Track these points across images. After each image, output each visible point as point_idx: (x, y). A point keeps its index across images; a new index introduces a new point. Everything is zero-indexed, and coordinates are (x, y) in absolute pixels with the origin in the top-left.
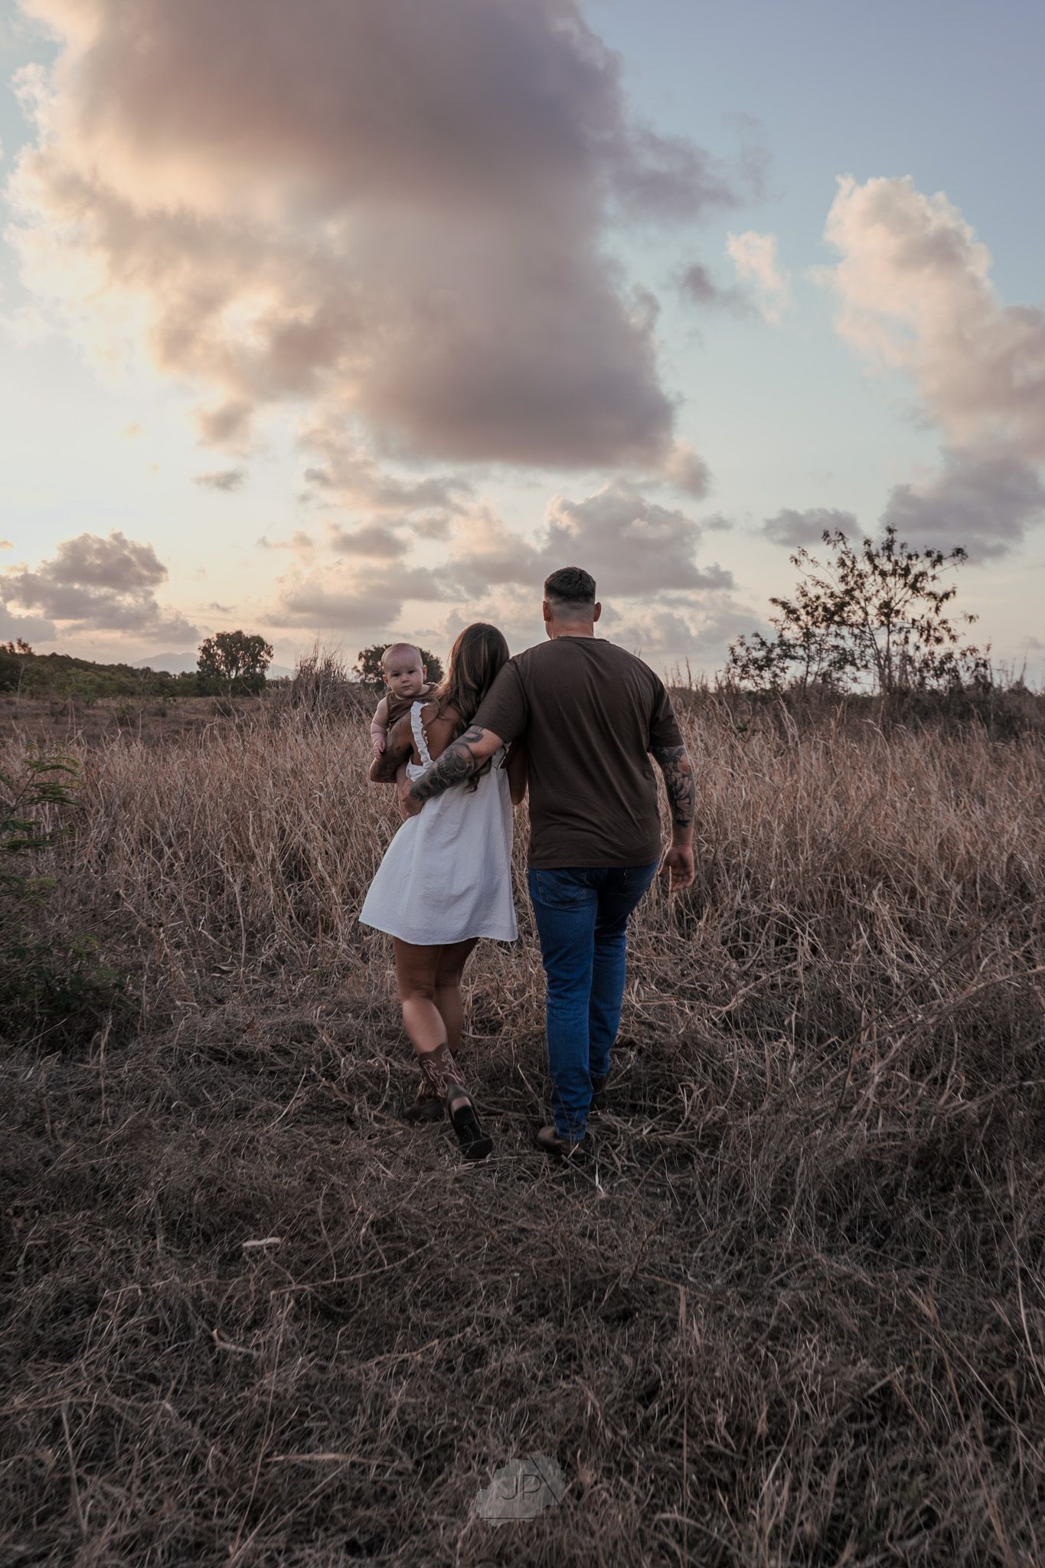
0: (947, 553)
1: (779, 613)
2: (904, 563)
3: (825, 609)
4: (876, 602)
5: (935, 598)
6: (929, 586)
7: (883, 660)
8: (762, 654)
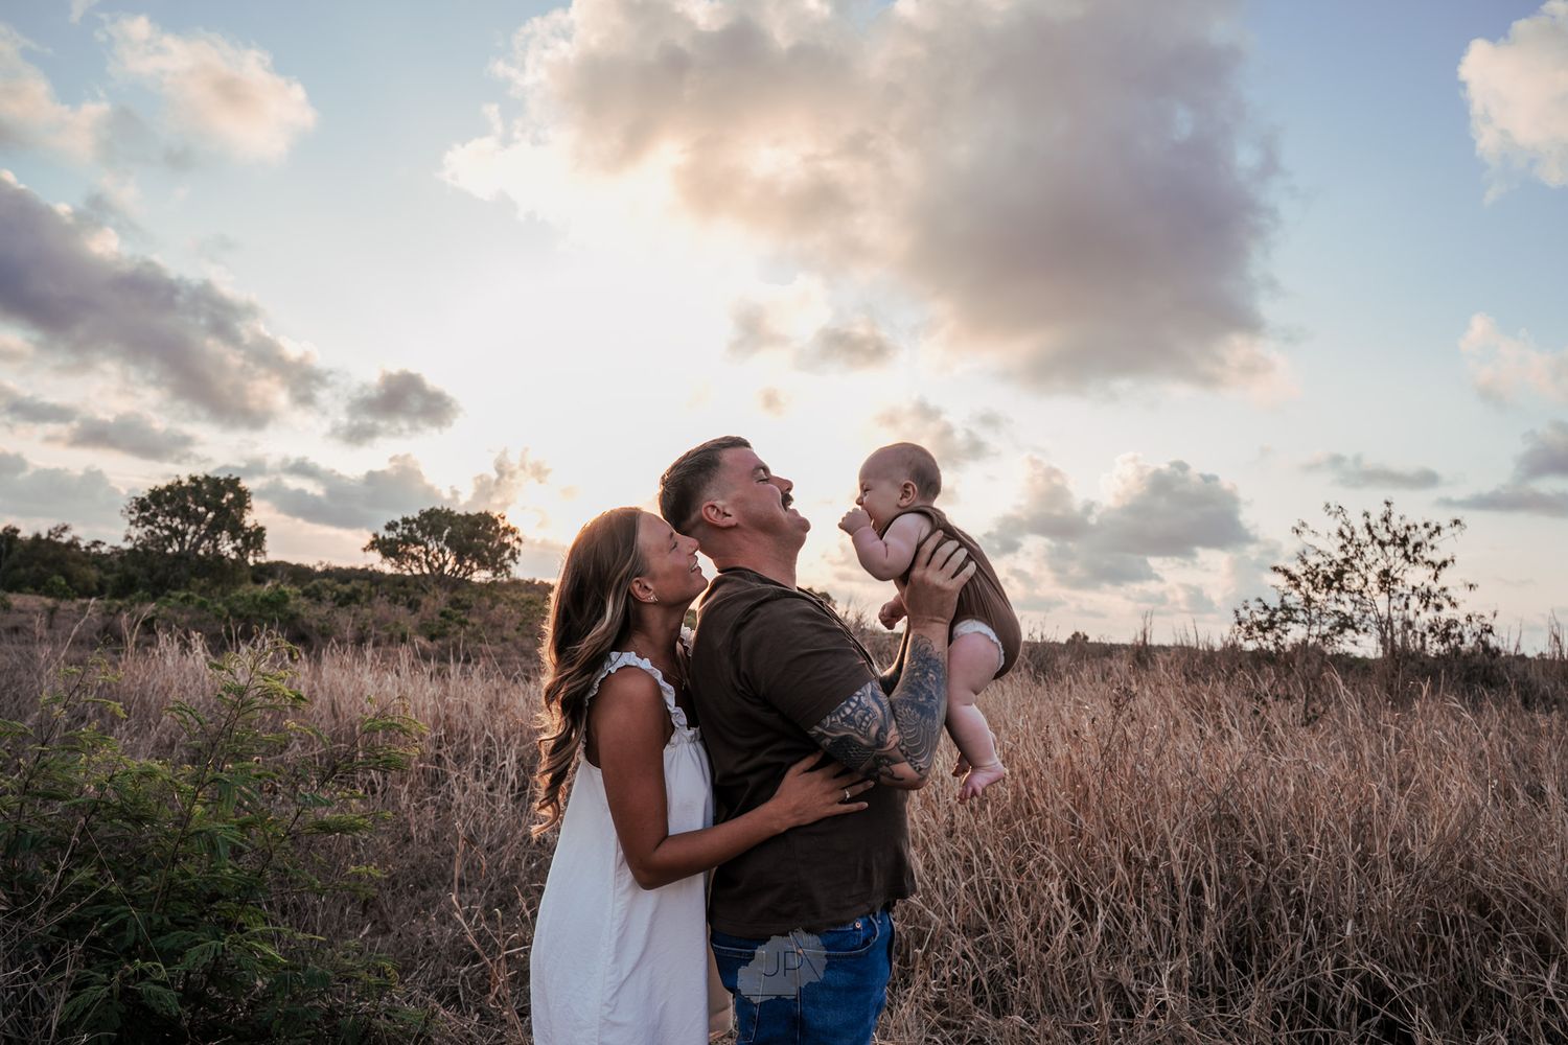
0: (1444, 524)
1: (1280, 580)
2: (1402, 534)
3: (1326, 578)
4: (1377, 569)
5: (1434, 567)
6: (1427, 554)
7: (1385, 624)
8: (1263, 617)
